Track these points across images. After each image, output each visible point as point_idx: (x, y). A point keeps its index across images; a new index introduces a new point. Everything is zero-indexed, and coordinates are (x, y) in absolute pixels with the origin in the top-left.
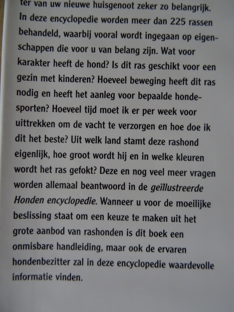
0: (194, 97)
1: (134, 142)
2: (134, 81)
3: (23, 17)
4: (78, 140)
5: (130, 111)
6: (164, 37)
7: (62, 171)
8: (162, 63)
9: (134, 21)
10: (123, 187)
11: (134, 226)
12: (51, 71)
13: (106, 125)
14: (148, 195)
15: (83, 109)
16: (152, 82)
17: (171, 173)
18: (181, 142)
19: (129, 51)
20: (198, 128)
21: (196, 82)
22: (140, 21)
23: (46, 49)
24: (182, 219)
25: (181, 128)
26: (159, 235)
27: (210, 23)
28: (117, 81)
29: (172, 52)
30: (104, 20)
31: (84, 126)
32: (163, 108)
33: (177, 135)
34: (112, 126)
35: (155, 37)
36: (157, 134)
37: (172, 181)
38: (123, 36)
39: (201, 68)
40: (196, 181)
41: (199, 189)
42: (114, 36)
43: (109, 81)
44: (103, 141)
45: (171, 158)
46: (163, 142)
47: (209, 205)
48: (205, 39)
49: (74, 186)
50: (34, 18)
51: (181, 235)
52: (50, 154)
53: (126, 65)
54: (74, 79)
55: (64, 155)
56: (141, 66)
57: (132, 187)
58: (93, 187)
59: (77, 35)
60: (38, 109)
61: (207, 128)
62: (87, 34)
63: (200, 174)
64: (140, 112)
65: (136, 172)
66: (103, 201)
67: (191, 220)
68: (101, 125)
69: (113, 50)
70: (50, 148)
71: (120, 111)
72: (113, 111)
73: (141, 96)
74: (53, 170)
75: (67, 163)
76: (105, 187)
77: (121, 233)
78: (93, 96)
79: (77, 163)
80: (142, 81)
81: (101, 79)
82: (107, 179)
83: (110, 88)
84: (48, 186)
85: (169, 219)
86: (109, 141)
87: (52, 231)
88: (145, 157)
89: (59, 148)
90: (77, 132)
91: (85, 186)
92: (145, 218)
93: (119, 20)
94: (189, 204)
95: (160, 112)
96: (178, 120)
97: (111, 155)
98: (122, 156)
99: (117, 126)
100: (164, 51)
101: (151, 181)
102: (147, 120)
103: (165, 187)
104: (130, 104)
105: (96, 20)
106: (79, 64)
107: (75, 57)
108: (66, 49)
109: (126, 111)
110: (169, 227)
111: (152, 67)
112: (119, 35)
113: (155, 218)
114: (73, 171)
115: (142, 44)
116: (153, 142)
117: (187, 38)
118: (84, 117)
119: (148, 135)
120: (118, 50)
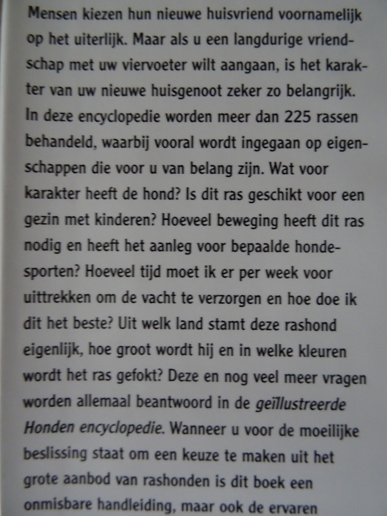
0: (328, 248)
1: (225, 326)
2: (224, 221)
3: (31, 115)
4: (131, 323)
5: (218, 273)
6: (275, 145)
7: (103, 376)
8: (271, 189)
9: (223, 117)
10: (207, 403)
11: (229, 471)
12: (83, 206)
13: (178, 298)
14: (251, 418)
15: (138, 272)
16: (255, 223)
17: (289, 377)
18: (306, 326)
19: (214, 170)
20: (335, 301)
21: (330, 221)
22: (232, 118)
23: (73, 169)
24: (311, 457)
25: (306, 300)
26: (271, 484)
27: (354, 117)
28: (195, 221)
29: (288, 170)
30: (170, 118)
31: (139, 299)
32: (274, 267)
33: (299, 313)
34: (188, 299)
35: (259, 145)
36: (265, 312)
37: (292, 392)
38: (204, 144)
39: (338, 196)
40: (333, 392)
41: (339, 405)
42: (189, 144)
43: (181, 221)
44: (173, 324)
45: (289, 352)
46: (275, 326)
47: (355, 433)
48: (345, 145)
49: (125, 403)
50: (51, 116)
51: (309, 484)
52: (84, 348)
53: (210, 194)
54: (123, 221)
55: (107, 350)
56: (235, 196)
57: (224, 403)
58: (157, 403)
59: (124, 144)
60: (61, 272)
61: (352, 300)
62: (141, 143)
63: (340, 380)
64: (236, 274)
65: (229, 377)
66: (175, 428)
67: (324, 459)
68: (169, 298)
69: (187, 168)
70: (83, 338)
71: (201, 273)
72: (189, 273)
73: (237, 247)
74: (89, 376)
75: (111, 364)
76: (178, 404)
77: (206, 481)
78: (154, 248)
79: (130, 363)
80: (237, 222)
81: (167, 219)
82: (180, 390)
83: (183, 234)
84: (81, 403)
85: (288, 458)
86: (184, 325)
87: (90, 479)
88: (246, 351)
89: (99, 337)
90: (129, 310)
91: (143, 403)
92: (247, 456)
93: (197, 117)
94: (322, 432)
95: (270, 274)
96: (301, 286)
97: (186, 349)
98: (206, 350)
99: (196, 300)
100: (275, 168)
101: (256, 392)
102: (248, 287)
103: (280, 403)
104: (219, 261)
105: (156, 118)
106: (130, 195)
107: (122, 182)
108: (106, 169)
109: (211, 273)
110: (289, 471)
111: (255, 197)
112: (197, 144)
113: (263, 457)
114: (123, 377)
115: (238, 156)
116: (258, 325)
117: (314, 144)
118: (138, 285)
119: (250, 313)
120: (197, 169)
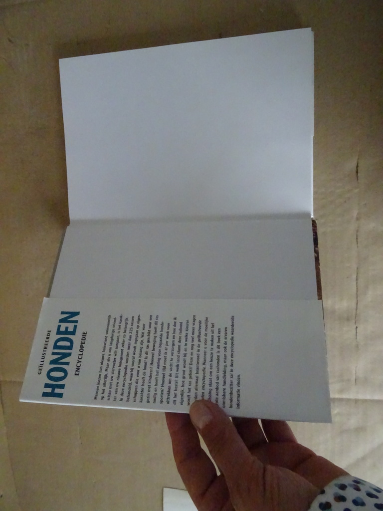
0: (162, 324)
1: (179, 350)
2: (154, 349)
3: (121, 400)
4: (177, 375)
5: (166, 351)
6: (137, 336)
7: (190, 383)
8: (147, 337)
9: (128, 349)
10: (198, 355)
11: (216, 350)
12: (146, 387)
13: (171, 362)
14: (202, 344)
15: (164, 372)
16: (155, 341)
17: (193, 334)
18: (181, 329)
19: (141, 351)
20: (175, 322)
21: (156, 323)
22: (129, 346)
23: (136, 389)
24: (213, 329)
25: (175, 329)
26: (219, 339)
27: (133, 317)
28: (153, 357)
29: (143, 333)
30: (127, 362)
31: (171, 372)
32: (166, 337)
33: (178, 331)
34: (172, 359)
35: (136, 340)
36: (177, 340)
37: (196, 333)
38: (134, 354)
39: (151, 321)
40: (197, 323)
41: (200, 322)
42: (134, 358)
43: (152, 360)
44: (178, 363)
45: (187, 334)
46: (180, 337)
47: (207, 318)
48: (139, 319)
49: (197, 377)
50: (122, 395)
51: (219, 329)
52: (182, 388)
53: (147, 353)
54: (151, 376)
55: (183, 382)
56: (148, 346)
57: (199, 351)
58: (198, 368)
59: (132, 375)
60: (162, 394)
61: (175, 318)
62: (132, 370)
63: (194, 321)
64: (167, 347)
65: (192, 349)
66: (204, 364)
67: (213, 326)
68: (171, 364)
69: (140, 358)
70: (180, 389)
71: (166, 355)
72: (165, 359)
73: (160, 346)
74: (190, 387)
75: (187, 381)
76: (198, 363)
77: (218, 356)
78: (158, 368)
79: (187, 376)
80: (154, 346)
81: (152, 364)
82: (195, 362)
83: (156, 360)
84: (197, 390)
85: (213, 334)
86: (178, 360)
87: (217, 388)
88: (186, 345)
89: (180, 383)
90: (173, 375)
91: (197, 373)
92: (212, 345)
93: (128, 356)
94: (206, 326)
95: (167, 338)
96: (171, 331)
97: (185, 360)
98: (185, 355)
99: (172, 357)
100: (142, 336)
101: (196, 342)
102: (170, 343)
103: (199, 336)
104: (163, 351)
105: (126, 366)
106: (144, 374)
107: (141, 375)
108: (137, 380)
109: (166, 353)
110: (216, 335)
111: (149, 341)
112: (134, 356)
113: (212, 340)
114: (191, 378)
115: (138, 345)
116: (180, 341)
117: (138, 327)
118: (167, 372)
119: (177, 343)
120: (140, 356)
